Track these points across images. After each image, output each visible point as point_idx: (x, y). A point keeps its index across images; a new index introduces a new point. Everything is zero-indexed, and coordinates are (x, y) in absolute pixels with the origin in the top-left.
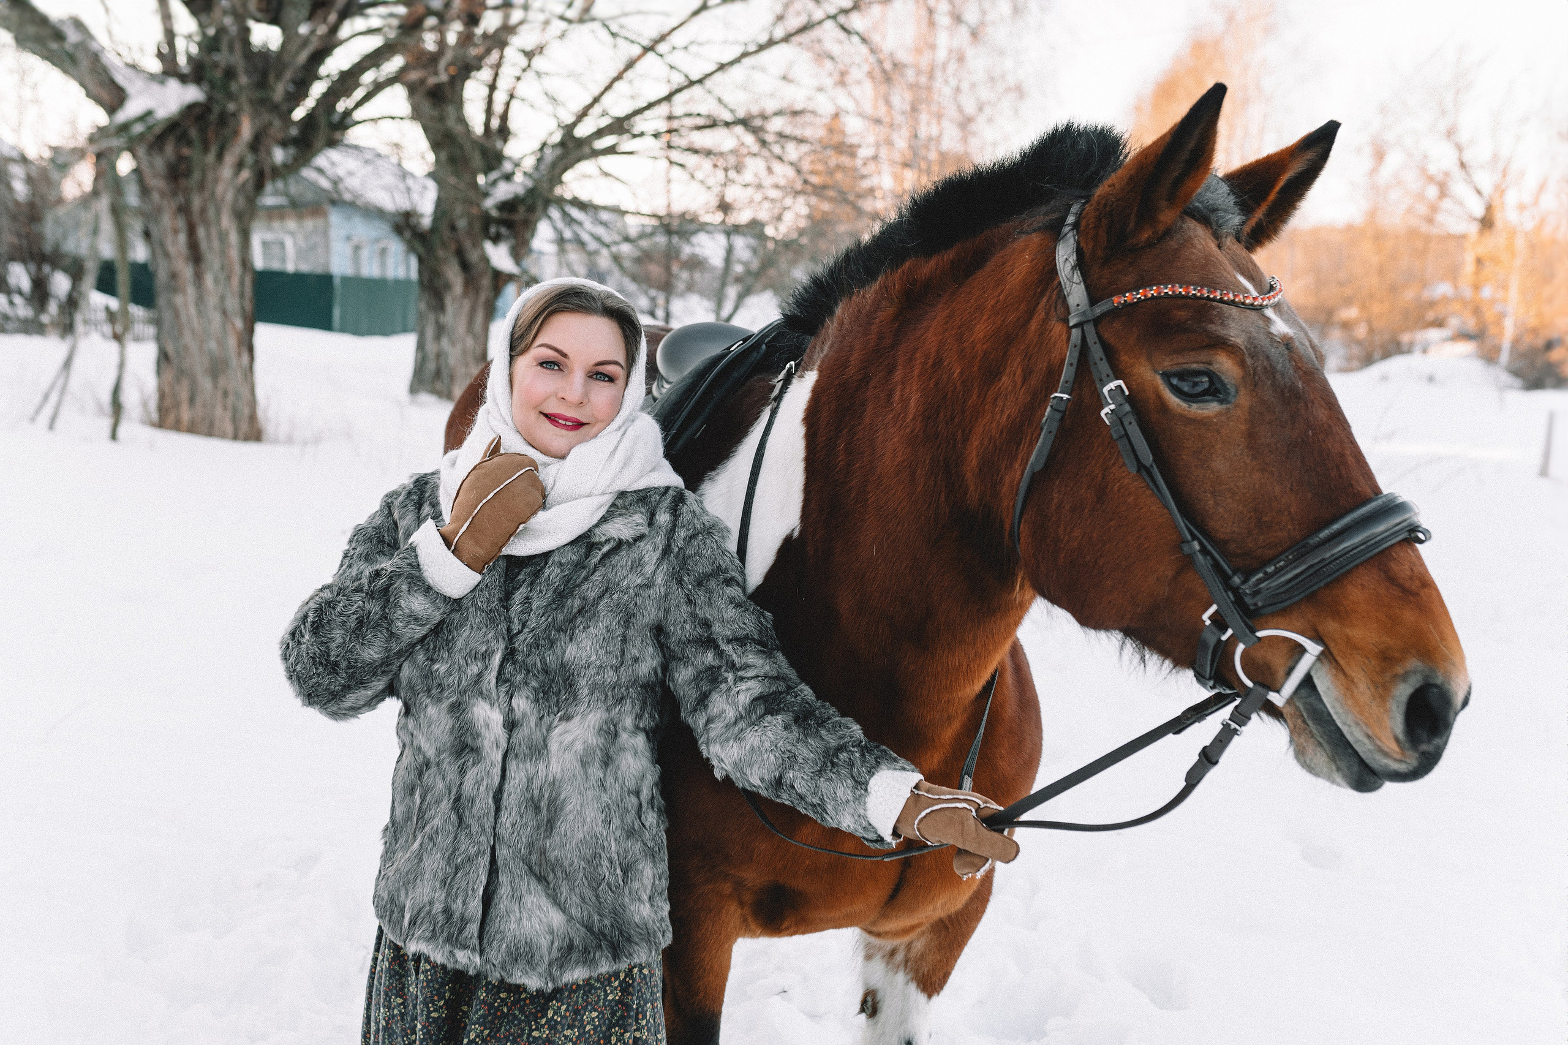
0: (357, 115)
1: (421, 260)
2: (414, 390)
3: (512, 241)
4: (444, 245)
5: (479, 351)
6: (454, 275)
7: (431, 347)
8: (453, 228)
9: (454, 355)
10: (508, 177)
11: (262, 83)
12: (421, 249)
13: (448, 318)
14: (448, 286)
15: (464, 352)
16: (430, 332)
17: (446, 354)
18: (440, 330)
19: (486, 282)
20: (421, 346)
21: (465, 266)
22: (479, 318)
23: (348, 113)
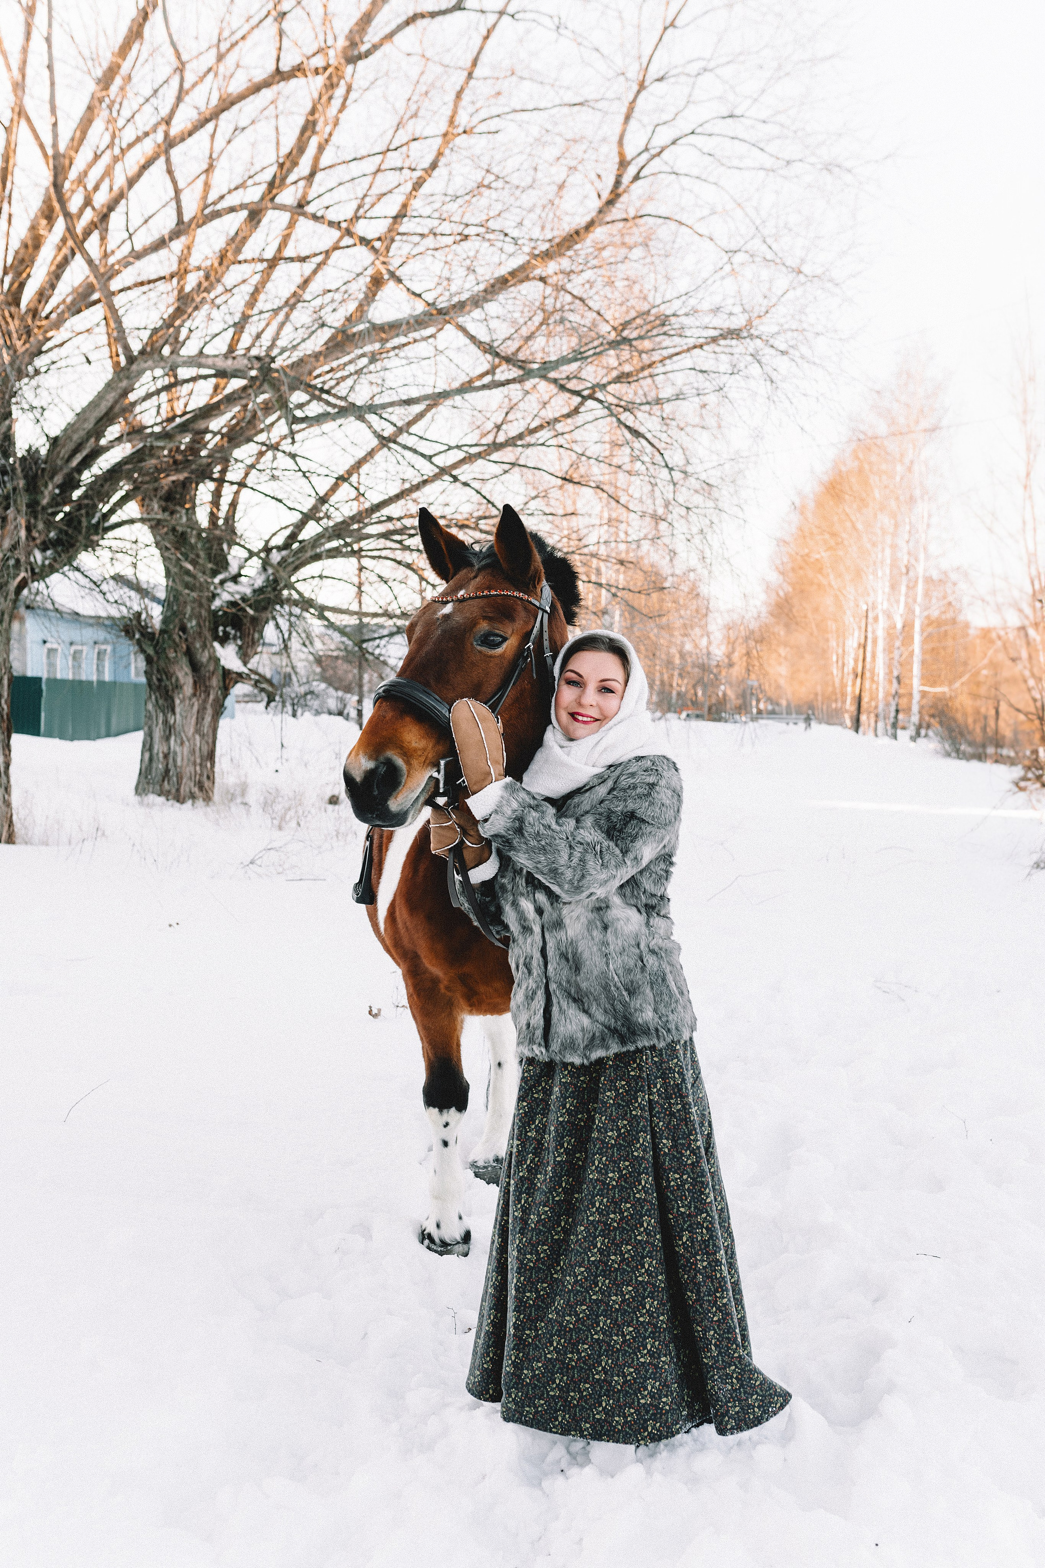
0: (114, 519)
1: (149, 660)
2: (140, 790)
3: (239, 642)
4: (176, 646)
5: (205, 749)
6: (184, 675)
7: (159, 747)
8: (183, 629)
9: (182, 753)
10: (235, 579)
11: (33, 486)
12: (150, 651)
13: (177, 719)
14: (178, 687)
15: (193, 752)
16: (157, 734)
17: (175, 753)
18: (169, 730)
19: (215, 682)
20: (148, 746)
21: (195, 667)
22: (208, 719)
23: (106, 516)
